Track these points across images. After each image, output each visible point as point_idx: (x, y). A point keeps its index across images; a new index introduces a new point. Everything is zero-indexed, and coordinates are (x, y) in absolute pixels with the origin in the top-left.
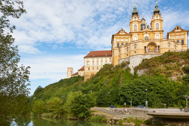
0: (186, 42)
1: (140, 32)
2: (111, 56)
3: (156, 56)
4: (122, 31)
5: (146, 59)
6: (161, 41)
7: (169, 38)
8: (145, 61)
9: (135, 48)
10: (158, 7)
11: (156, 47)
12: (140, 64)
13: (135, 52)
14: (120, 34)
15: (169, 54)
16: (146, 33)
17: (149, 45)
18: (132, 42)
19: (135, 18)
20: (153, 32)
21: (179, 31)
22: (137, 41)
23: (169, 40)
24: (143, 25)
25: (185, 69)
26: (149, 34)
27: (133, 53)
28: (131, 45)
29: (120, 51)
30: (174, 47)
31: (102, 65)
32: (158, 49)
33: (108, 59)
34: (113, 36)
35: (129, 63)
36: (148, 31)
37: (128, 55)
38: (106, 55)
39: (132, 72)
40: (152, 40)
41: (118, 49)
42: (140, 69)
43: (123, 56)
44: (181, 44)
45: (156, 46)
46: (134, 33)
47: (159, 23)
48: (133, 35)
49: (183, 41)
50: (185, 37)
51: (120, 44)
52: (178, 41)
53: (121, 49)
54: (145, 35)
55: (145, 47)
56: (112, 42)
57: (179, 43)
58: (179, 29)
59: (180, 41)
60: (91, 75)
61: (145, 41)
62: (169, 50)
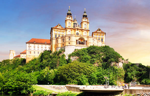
0: (104, 40)
1: (73, 29)
2: (50, 44)
3: (84, 47)
4: (59, 25)
6: (88, 37)
7: (94, 36)
8: (76, 50)
9: (69, 40)
10: (86, 12)
12: (72, 53)
13: (69, 43)
15: (93, 47)
16: (77, 30)
17: (79, 39)
18: (67, 35)
19: (69, 17)
20: (82, 30)
21: (100, 32)
22: (71, 35)
23: (94, 38)
24: (75, 24)
25: (103, 59)
26: (79, 31)
28: (67, 37)
29: (57, 41)
30: (96, 43)
31: (43, 51)
32: (86, 43)
33: (47, 46)
34: (52, 29)
36: (79, 29)
37: (63, 44)
39: (67, 58)
40: (82, 36)
41: (55, 39)
42: (73, 56)
43: (60, 45)
44: (101, 41)
45: (85, 41)
46: (68, 28)
47: (86, 24)
48: (68, 30)
49: (102, 40)
50: (104, 37)
51: (57, 36)
52: (99, 40)
53: (58, 39)
55: (77, 41)
56: (51, 33)
58: (100, 31)
59: (101, 39)
60: (32, 58)
61: (77, 36)
62: (93, 45)
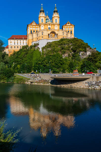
0: (73, 32)
1: (45, 24)
2: (27, 39)
3: (55, 40)
4: (34, 22)
5: (49, 42)
6: (58, 31)
7: (64, 29)
9: (43, 34)
11: (55, 34)
12: (45, 45)
13: (43, 37)
14: (33, 24)
16: (49, 25)
17: (51, 33)
18: (40, 31)
19: (42, 14)
20: (53, 24)
21: (69, 25)
22: (44, 30)
23: (64, 31)
24: (47, 19)
25: (73, 49)
26: (51, 26)
27: (41, 38)
28: (40, 32)
30: (66, 35)
32: (57, 36)
33: (25, 41)
34: (28, 26)
35: (38, 44)
36: (51, 24)
37: (38, 39)
38: (23, 38)
39: (41, 50)
40: (53, 30)
41: (31, 34)
43: (35, 40)
44: (70, 33)
46: (41, 24)
47: (57, 19)
48: (41, 26)
49: (71, 32)
50: (73, 29)
51: (33, 32)
53: (33, 35)
54: (49, 26)
55: (49, 34)
56: (27, 30)
57: (69, 33)
59: (70, 32)
60: (13, 51)
61: (48, 30)
62: (63, 37)
